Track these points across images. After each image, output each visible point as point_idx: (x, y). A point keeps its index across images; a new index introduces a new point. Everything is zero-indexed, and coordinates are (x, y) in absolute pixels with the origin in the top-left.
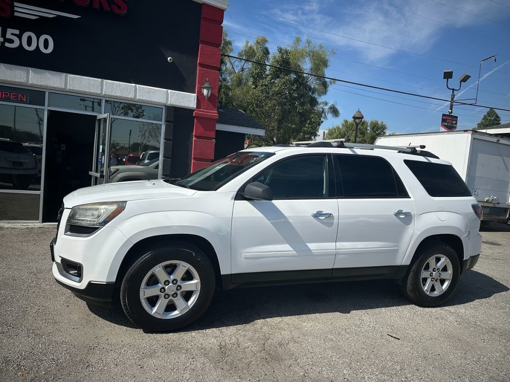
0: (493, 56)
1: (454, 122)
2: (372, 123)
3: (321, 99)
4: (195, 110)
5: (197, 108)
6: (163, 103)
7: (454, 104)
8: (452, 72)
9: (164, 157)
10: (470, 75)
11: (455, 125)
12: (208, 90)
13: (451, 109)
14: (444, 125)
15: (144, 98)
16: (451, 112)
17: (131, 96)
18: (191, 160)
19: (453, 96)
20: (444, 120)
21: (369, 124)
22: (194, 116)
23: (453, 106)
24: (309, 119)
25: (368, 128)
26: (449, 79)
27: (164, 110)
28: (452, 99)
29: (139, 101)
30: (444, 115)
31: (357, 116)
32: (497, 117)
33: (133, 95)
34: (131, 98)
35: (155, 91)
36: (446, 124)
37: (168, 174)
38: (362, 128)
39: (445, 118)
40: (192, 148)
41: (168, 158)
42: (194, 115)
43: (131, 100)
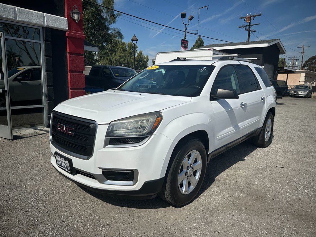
0: (206, 6)
1: (187, 44)
2: (129, 44)
3: (112, 26)
4: (67, 31)
5: (68, 29)
6: (41, 25)
7: (187, 33)
8: (185, 14)
9: (47, 71)
10: (193, 16)
11: (187, 46)
12: (78, 15)
13: (185, 36)
14: (183, 46)
15: (24, 20)
16: (185, 38)
17: (11, 17)
18: (68, 72)
19: (186, 28)
20: (182, 43)
21: (127, 44)
22: (67, 37)
23: (186, 35)
24: (110, 40)
25: (127, 47)
26: (184, 18)
27: (41, 31)
28: (186, 30)
29: (19, 22)
30: (182, 40)
31: (134, 39)
32: (202, 41)
33: (14, 16)
34: (12, 19)
35: (32, 14)
36: (183, 45)
37: (52, 84)
38: (123, 47)
39: (183, 41)
40: (67, 62)
41: (51, 71)
42: (67, 35)
43: (11, 20)
